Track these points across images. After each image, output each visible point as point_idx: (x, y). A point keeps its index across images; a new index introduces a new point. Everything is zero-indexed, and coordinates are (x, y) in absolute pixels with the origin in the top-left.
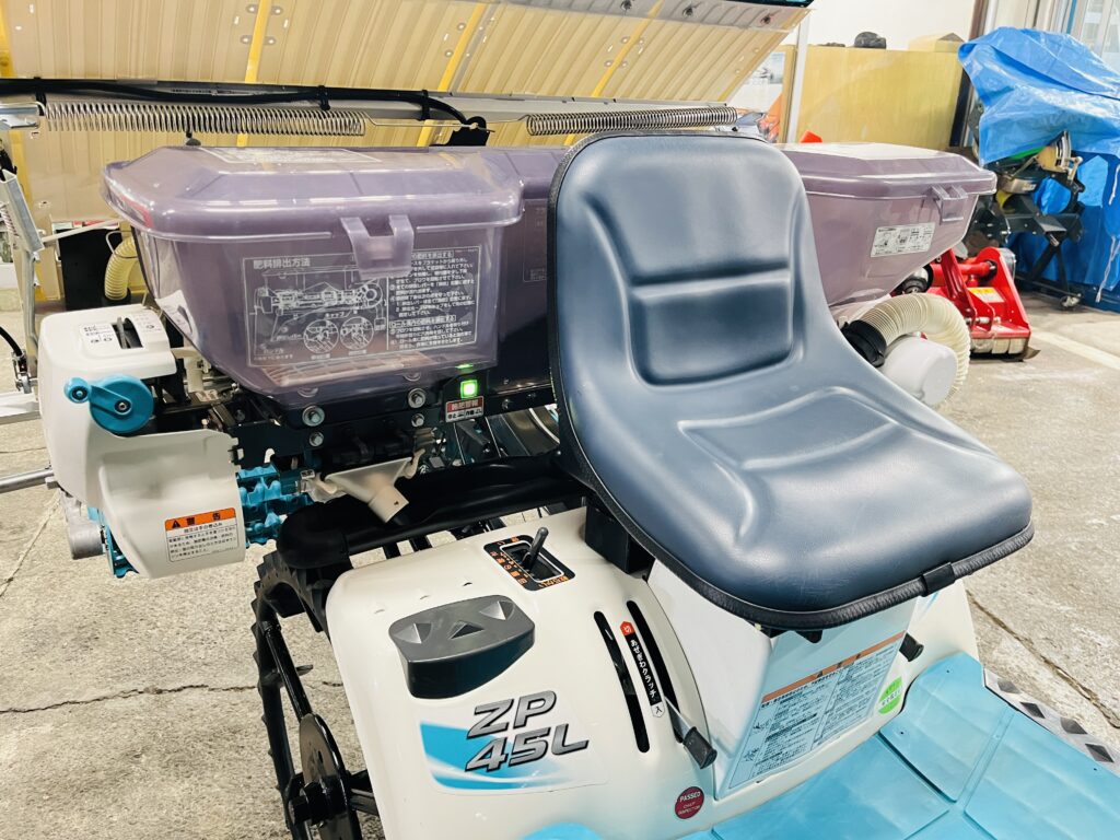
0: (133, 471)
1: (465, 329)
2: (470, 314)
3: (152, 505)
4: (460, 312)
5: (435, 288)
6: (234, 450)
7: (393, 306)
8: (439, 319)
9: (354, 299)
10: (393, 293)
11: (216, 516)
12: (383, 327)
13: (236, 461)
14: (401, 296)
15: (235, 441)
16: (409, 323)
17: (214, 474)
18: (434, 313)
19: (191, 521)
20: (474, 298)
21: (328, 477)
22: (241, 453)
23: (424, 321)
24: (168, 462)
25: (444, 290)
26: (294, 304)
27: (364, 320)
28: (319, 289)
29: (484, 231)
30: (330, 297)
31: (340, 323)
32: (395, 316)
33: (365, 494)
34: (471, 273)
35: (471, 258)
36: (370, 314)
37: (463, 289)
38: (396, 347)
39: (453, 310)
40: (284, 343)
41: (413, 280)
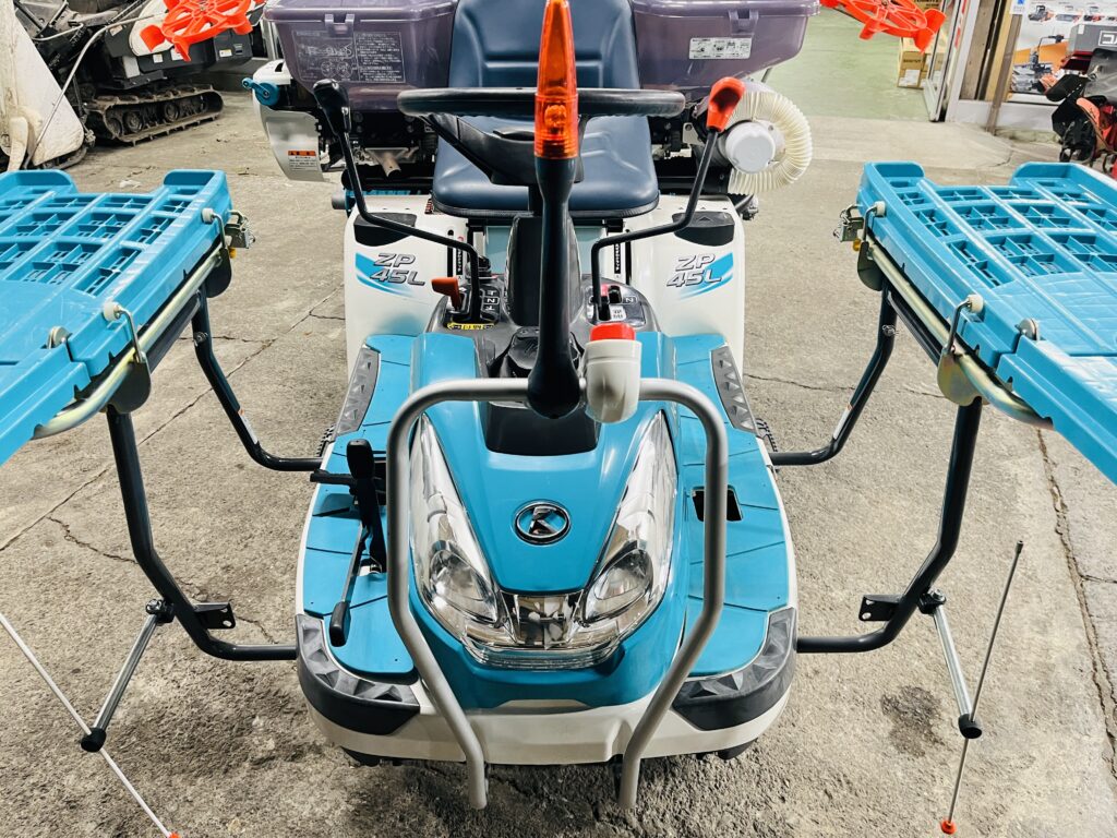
0: (278, 127)
1: (398, 74)
2: (400, 67)
3: (284, 143)
4: (394, 66)
5: (379, 52)
6: (317, 125)
7: (360, 59)
8: (384, 68)
9: (341, 54)
10: (359, 52)
11: (308, 153)
13: (317, 130)
14: (363, 54)
15: (317, 121)
16: (368, 68)
17: (310, 135)
18: (380, 65)
19: (298, 153)
20: (401, 59)
22: (320, 127)
23: (376, 68)
24: (291, 125)
25: (384, 53)
26: (315, 53)
27: (348, 64)
28: (325, 48)
29: (408, 24)
30: (331, 52)
31: (335, 63)
32: (361, 64)
33: (381, 161)
34: (397, 46)
35: (396, 38)
36: (349, 61)
37: (394, 54)
38: (364, 79)
39: (390, 64)
40: (313, 71)
41: (368, 47)
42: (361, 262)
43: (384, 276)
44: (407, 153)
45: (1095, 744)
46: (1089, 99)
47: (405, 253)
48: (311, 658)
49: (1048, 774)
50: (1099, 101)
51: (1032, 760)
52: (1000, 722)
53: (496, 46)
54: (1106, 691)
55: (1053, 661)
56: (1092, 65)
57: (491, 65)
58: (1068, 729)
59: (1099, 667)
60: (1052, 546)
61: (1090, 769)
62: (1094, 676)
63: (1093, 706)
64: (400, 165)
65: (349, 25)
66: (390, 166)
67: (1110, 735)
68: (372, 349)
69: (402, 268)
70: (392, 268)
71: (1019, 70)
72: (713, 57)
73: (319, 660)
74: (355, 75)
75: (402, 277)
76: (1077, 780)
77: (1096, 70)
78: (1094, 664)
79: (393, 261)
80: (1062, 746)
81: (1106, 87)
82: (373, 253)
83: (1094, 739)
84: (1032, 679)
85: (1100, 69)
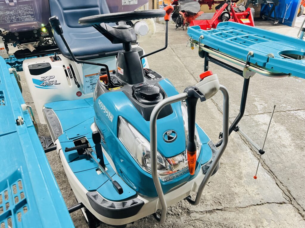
1: (33, 18)
2: (33, 15)
4: (32, 15)
5: (26, 11)
6: (3, 39)
7: (19, 14)
8: (28, 16)
9: (12, 13)
10: (18, 12)
11: (1, 49)
12: (18, 17)
14: (20, 12)
15: (3, 37)
16: (22, 17)
18: (27, 15)
20: (33, 12)
21: (21, 44)
23: (25, 16)
25: (27, 11)
26: (2, 14)
27: (14, 16)
28: (6, 11)
30: (8, 13)
31: (10, 17)
32: (20, 16)
33: (28, 48)
34: (32, 8)
35: (31, 6)
36: (15, 15)
37: (31, 11)
38: (21, 20)
39: (30, 14)
40: (2, 20)
41: (21, 10)
42: (35, 81)
43: (45, 84)
44: (36, 44)
45: (249, 152)
46: (181, 11)
47: (51, 75)
48: (102, 203)
49: (245, 162)
50: (183, 11)
51: (240, 160)
52: (230, 154)
53: (66, 5)
54: (245, 140)
55: (232, 138)
56: (178, 3)
57: (65, 11)
58: (243, 151)
59: (241, 136)
60: (219, 113)
61: (251, 157)
62: (241, 138)
63: (245, 144)
64: (35, 48)
65: (15, 3)
66: (32, 48)
67: (251, 149)
68: (48, 108)
69: (51, 80)
70: (47, 81)
71: (161, 6)
72: (128, 4)
73: (105, 203)
74: (18, 19)
75: (52, 83)
76: (250, 160)
77: (180, 4)
78: (240, 135)
79: (47, 79)
80: (244, 155)
81: (183, 8)
82: (39, 77)
83: (248, 151)
84: (231, 143)
85: (181, 4)
